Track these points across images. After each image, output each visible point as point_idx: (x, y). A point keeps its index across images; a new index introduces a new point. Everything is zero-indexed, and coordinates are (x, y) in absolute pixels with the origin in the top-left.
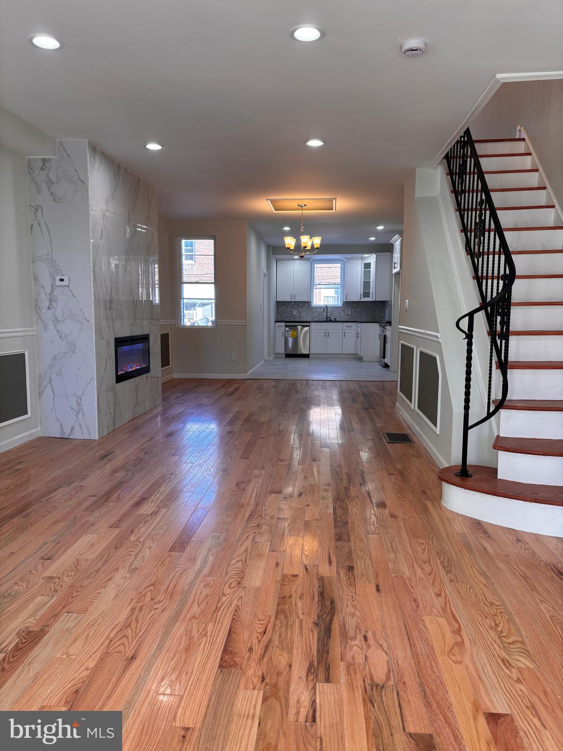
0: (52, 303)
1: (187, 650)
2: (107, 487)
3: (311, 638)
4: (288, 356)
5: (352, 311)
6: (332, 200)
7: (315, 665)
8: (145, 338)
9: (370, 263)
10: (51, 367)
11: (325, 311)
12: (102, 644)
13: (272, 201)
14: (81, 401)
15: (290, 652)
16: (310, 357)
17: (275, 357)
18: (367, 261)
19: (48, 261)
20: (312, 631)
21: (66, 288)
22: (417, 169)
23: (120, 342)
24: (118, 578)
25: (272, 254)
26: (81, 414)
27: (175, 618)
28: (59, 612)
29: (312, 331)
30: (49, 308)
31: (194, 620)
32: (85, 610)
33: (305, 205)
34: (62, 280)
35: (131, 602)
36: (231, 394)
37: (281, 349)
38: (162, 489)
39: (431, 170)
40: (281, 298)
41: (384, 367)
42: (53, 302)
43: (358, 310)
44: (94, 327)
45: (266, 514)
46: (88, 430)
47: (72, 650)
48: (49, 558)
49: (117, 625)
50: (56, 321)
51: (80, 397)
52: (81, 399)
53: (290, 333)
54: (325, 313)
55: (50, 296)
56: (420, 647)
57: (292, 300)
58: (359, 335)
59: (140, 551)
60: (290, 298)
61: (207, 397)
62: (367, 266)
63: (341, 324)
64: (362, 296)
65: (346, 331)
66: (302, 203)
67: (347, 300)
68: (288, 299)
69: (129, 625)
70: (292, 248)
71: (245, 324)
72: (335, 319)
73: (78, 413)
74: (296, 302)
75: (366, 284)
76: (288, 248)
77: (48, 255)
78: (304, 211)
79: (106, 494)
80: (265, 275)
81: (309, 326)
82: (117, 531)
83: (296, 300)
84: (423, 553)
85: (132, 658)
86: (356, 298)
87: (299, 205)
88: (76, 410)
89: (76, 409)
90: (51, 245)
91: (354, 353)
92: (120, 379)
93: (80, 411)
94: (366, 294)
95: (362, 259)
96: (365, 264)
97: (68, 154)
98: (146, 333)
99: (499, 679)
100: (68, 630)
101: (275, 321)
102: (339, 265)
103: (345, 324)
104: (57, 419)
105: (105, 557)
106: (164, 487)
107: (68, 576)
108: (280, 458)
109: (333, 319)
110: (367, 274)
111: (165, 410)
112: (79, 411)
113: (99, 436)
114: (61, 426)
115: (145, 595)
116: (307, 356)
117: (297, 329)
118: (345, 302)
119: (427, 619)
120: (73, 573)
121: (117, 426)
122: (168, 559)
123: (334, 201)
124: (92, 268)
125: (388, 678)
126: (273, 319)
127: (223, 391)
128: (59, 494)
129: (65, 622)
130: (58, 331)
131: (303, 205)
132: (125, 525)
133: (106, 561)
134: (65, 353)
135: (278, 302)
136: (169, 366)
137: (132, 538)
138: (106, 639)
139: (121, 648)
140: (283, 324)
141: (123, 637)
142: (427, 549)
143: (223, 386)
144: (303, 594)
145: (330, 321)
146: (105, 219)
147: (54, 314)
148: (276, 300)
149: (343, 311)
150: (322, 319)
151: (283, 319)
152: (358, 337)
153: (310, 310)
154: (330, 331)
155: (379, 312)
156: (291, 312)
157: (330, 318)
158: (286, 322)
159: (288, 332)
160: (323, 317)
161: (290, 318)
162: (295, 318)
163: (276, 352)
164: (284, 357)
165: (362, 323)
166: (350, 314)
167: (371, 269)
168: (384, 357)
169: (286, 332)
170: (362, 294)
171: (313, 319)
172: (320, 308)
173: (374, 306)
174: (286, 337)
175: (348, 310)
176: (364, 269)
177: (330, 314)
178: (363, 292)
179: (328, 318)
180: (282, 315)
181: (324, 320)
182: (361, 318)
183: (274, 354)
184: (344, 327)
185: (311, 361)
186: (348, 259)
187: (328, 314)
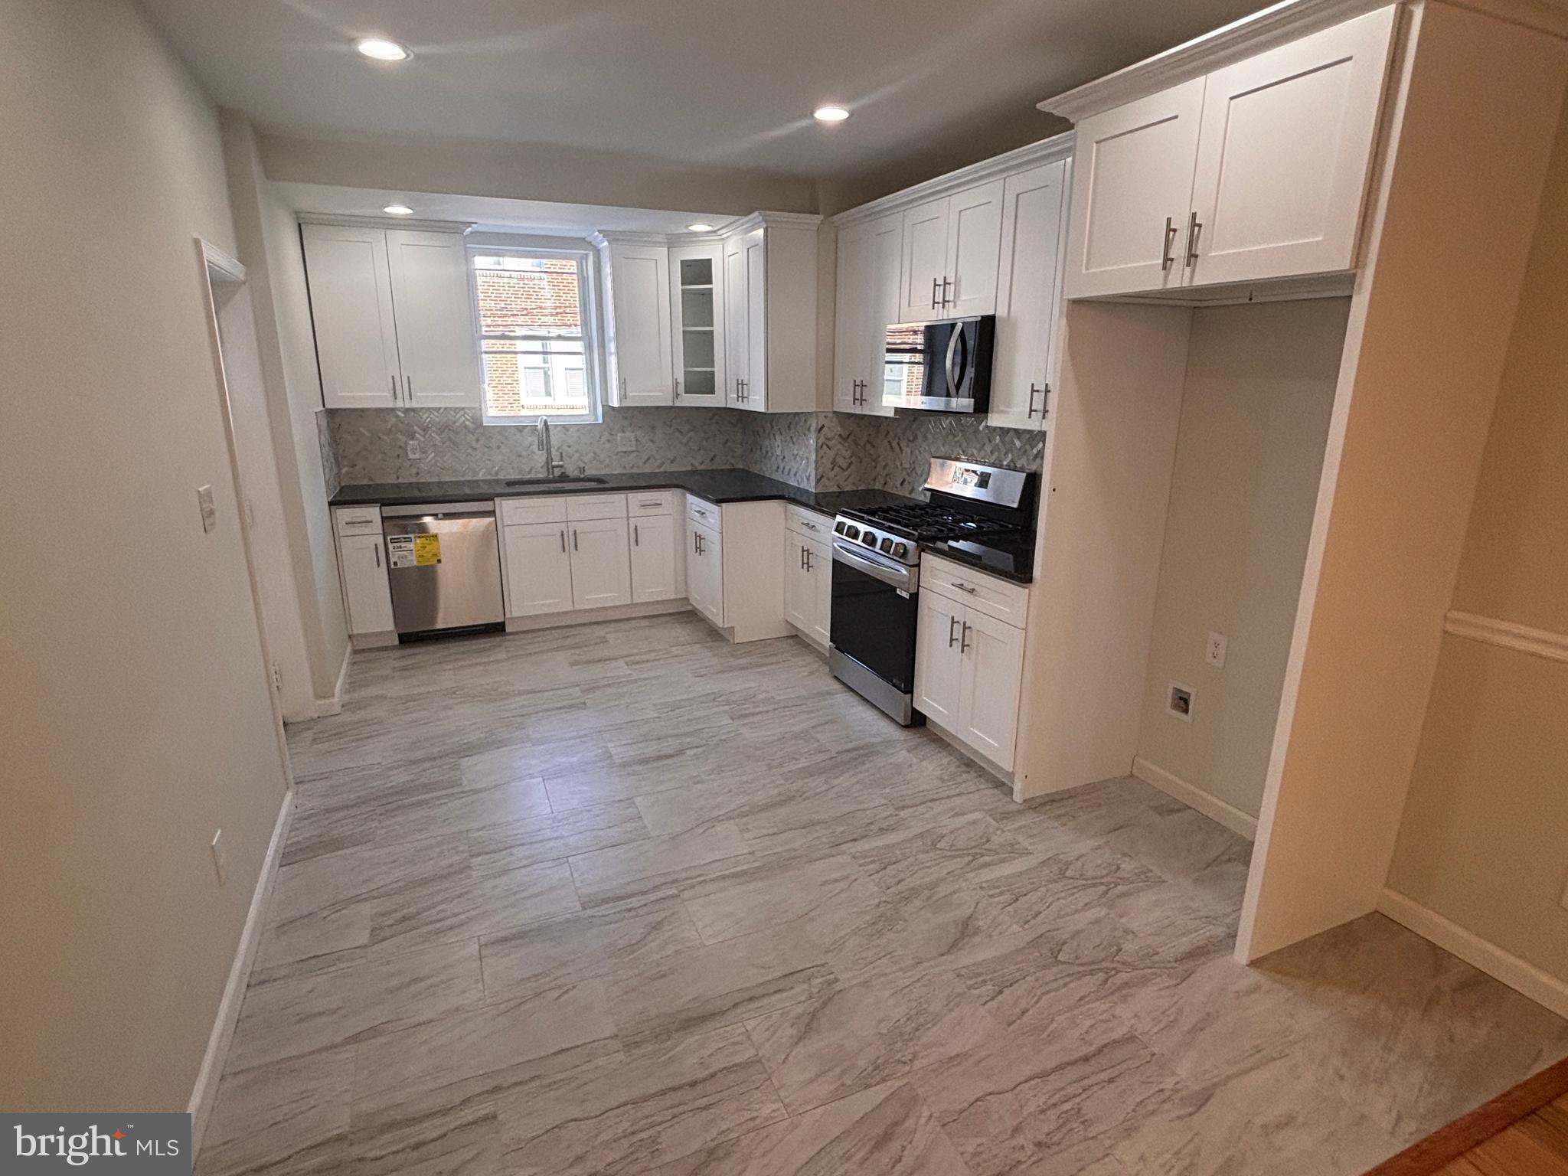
4: (409, 639)
5: (637, 440)
9: (708, 263)
11: (542, 442)
16: (508, 629)
18: (702, 250)
25: (256, 168)
29: (509, 535)
37: (378, 618)
40: (344, 398)
41: (906, 727)
43: (659, 436)
53: (411, 546)
54: (542, 452)
57: (400, 404)
58: (711, 545)
60: (388, 394)
62: (698, 272)
63: (618, 498)
64: (682, 389)
65: (640, 522)
67: (628, 403)
72: (583, 470)
74: (414, 410)
75: (698, 344)
80: (227, 283)
81: (492, 513)
83: (416, 405)
86: (660, 394)
91: (673, 597)
94: (699, 381)
95: (672, 241)
96: (682, 261)
101: (331, 504)
102: (572, 266)
103: (637, 498)
109: (572, 471)
110: (698, 304)
116: (496, 631)
118: (619, 409)
126: (314, 493)
135: (331, 413)
140: (373, 513)
148: (324, 406)
149: (608, 441)
150: (530, 472)
151: (365, 482)
152: (699, 549)
153: (478, 440)
154: (580, 527)
155: (727, 441)
156: (400, 447)
157: (561, 466)
158: (384, 503)
159: (398, 544)
160: (535, 466)
161: (398, 478)
162: (418, 474)
163: (355, 632)
164: (394, 648)
165: (724, 505)
166: (630, 449)
167: (716, 286)
168: (909, 689)
169: (391, 546)
170: (681, 380)
171: (497, 474)
172: (521, 431)
173: (711, 419)
174: (392, 566)
175: (626, 440)
176: (682, 284)
177: (561, 453)
178: (686, 373)
179: (553, 467)
180: (361, 464)
181: (541, 475)
182: (672, 462)
183: (345, 647)
184: (635, 509)
185: (511, 641)
186: (617, 240)
187: (554, 452)
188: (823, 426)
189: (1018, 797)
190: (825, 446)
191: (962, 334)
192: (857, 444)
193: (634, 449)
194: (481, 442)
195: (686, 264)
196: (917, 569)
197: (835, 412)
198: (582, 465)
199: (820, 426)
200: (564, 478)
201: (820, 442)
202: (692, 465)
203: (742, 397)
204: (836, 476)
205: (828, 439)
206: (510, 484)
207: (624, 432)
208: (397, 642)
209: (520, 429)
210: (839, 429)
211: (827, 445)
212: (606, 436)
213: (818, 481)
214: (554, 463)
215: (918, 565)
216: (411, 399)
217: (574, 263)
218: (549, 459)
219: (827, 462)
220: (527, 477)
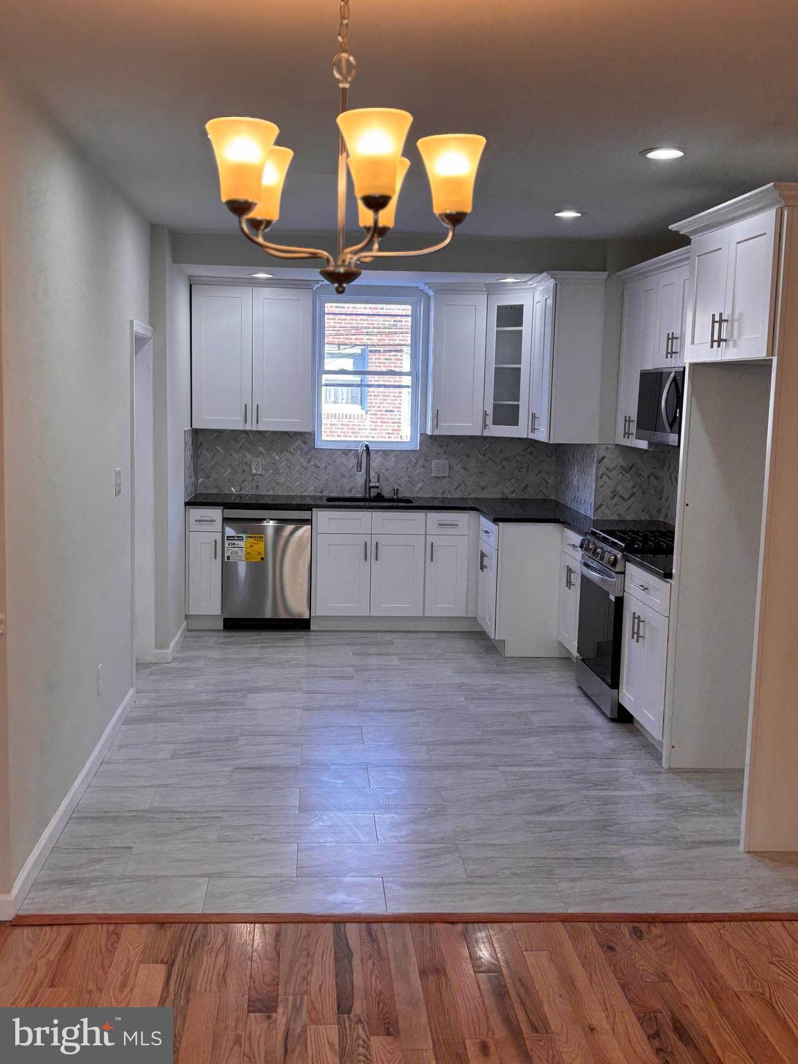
4: (233, 625)
5: (450, 467)
9: (520, 308)
11: (362, 464)
16: (313, 627)
17: (189, 630)
18: (510, 300)
29: (321, 542)
37: (209, 603)
40: (206, 421)
41: (613, 720)
43: (470, 463)
53: (241, 544)
54: (362, 469)
57: (248, 427)
58: (490, 562)
60: (241, 419)
62: (511, 316)
63: (419, 516)
64: (490, 420)
65: (437, 541)
67: (437, 433)
68: (231, 421)
70: (268, 205)
72: (396, 492)
74: (260, 432)
75: (507, 379)
76: (240, 207)
80: (139, 341)
81: (308, 522)
83: (261, 428)
86: (469, 427)
94: (506, 414)
95: (491, 290)
101: (187, 504)
102: (407, 309)
103: (435, 517)
109: (387, 493)
110: (509, 344)
116: (301, 625)
117: (262, 531)
118: (431, 437)
126: (177, 494)
135: (196, 433)
140: (216, 514)
148: (191, 427)
149: (423, 467)
150: (351, 491)
151: (215, 491)
152: (482, 567)
153: (309, 460)
154: (382, 540)
155: (541, 471)
156: (246, 463)
157: (378, 487)
158: (227, 506)
159: (233, 542)
160: (356, 485)
161: (241, 490)
162: (257, 487)
163: (191, 613)
164: (218, 631)
165: (501, 524)
166: (444, 475)
167: (526, 328)
168: (615, 684)
169: (227, 543)
170: (490, 411)
171: (322, 492)
172: (347, 455)
173: (525, 450)
174: (226, 560)
175: (439, 466)
176: (497, 327)
177: (379, 475)
178: (495, 406)
179: (370, 487)
180: (214, 476)
181: (360, 495)
182: (483, 489)
183: (182, 623)
184: (432, 528)
185: (312, 636)
186: (442, 290)
187: (372, 474)
188: (604, 457)
189: (665, 765)
190: (605, 476)
191: (675, 379)
192: (639, 475)
193: (446, 474)
194: (312, 463)
195: (501, 309)
196: (623, 575)
197: (616, 445)
198: (398, 487)
199: (601, 456)
200: (379, 497)
201: (600, 472)
202: (502, 493)
203: (533, 430)
204: (616, 505)
205: (608, 469)
206: (329, 500)
207: (438, 459)
208: (221, 627)
209: (346, 452)
210: (621, 460)
211: (608, 476)
212: (421, 462)
213: (596, 510)
214: (371, 484)
215: (624, 573)
216: (257, 423)
217: (410, 307)
218: (368, 480)
219: (607, 491)
220: (347, 495)
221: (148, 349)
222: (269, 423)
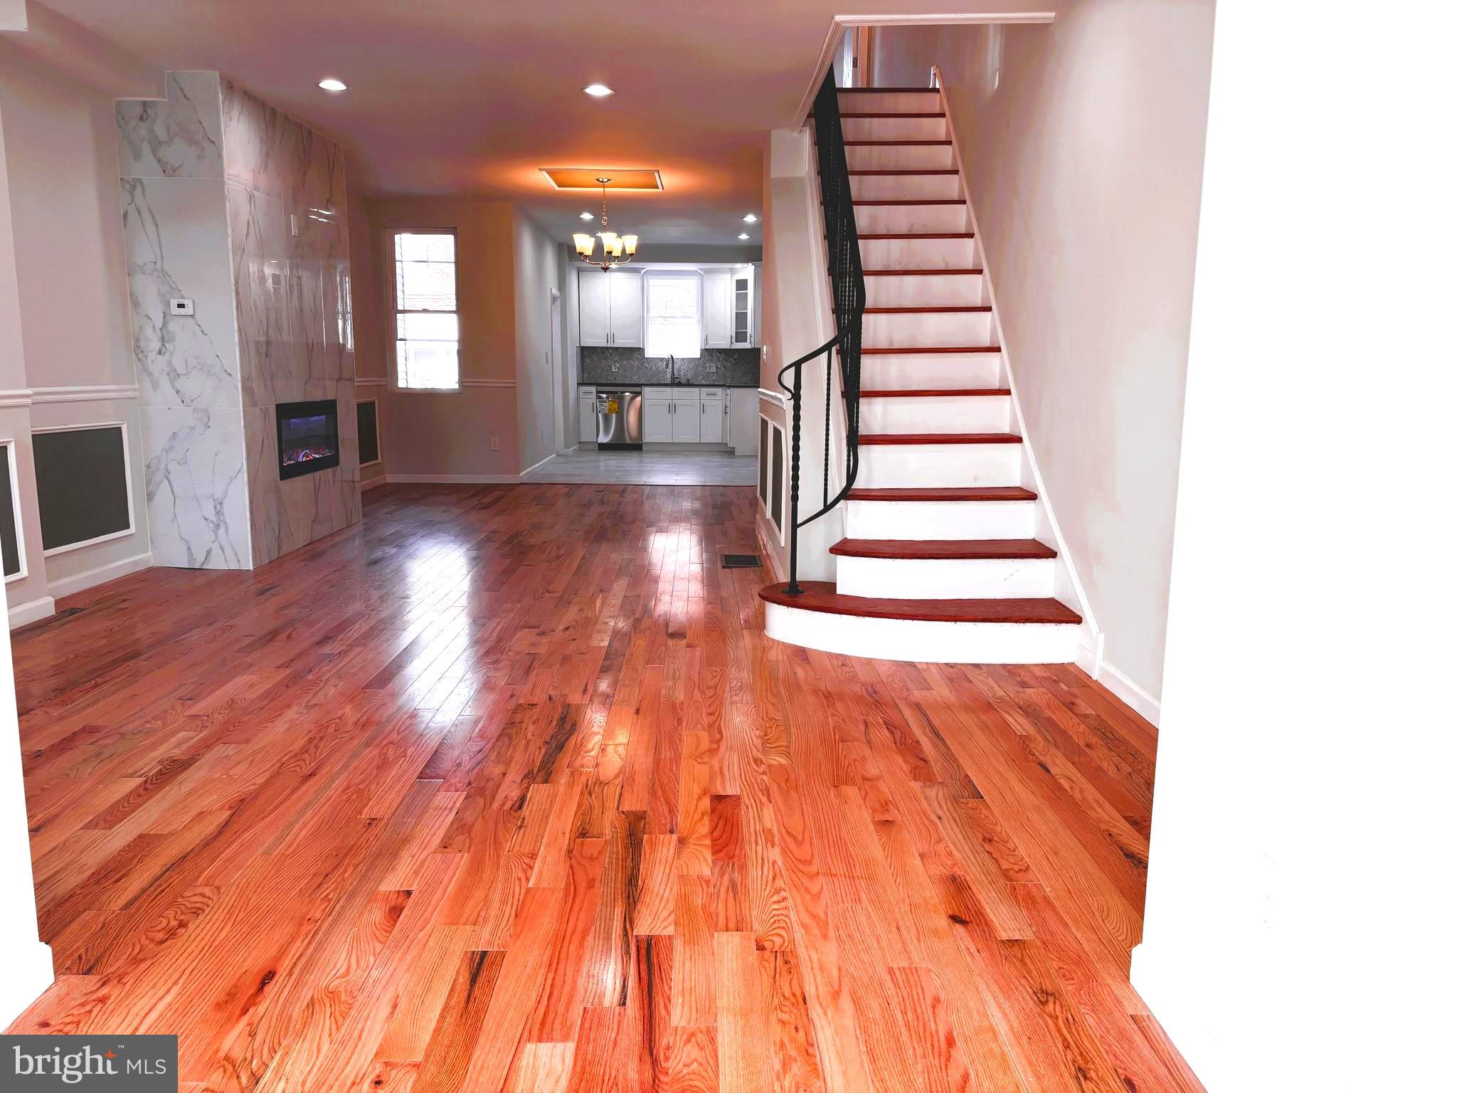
0: (167, 345)
1: (379, 768)
2: (272, 625)
3: (537, 752)
4: (602, 447)
5: (717, 367)
6: (651, 173)
7: (535, 772)
8: (328, 408)
9: (746, 281)
10: (168, 450)
11: (670, 365)
12: (273, 766)
13: (551, 173)
14: (222, 508)
15: (508, 764)
16: (643, 448)
17: (580, 449)
18: (740, 276)
19: (156, 273)
20: (540, 748)
21: (190, 319)
22: (773, 132)
23: (285, 412)
24: (291, 714)
25: (567, 257)
26: (222, 530)
27: (367, 745)
28: (212, 744)
29: (646, 403)
30: (160, 353)
31: (391, 745)
32: (248, 741)
33: (609, 180)
34: (181, 306)
35: (307, 734)
36: (487, 507)
37: (590, 435)
38: (357, 626)
39: (796, 135)
40: (588, 342)
42: (168, 342)
43: (728, 365)
44: (240, 385)
45: (509, 650)
46: (236, 554)
47: (231, 773)
48: (192, 699)
49: (291, 751)
50: (174, 375)
51: (220, 501)
52: (221, 504)
53: (606, 404)
54: (669, 370)
55: (162, 334)
56: (666, 754)
57: (609, 345)
58: (728, 410)
59: (321, 689)
60: (605, 340)
61: (444, 511)
62: (742, 284)
63: (696, 390)
64: (733, 340)
65: (707, 403)
66: (604, 177)
67: (708, 347)
68: (602, 343)
69: (307, 751)
70: (589, 252)
71: (514, 385)
72: (687, 380)
73: (218, 526)
74: (615, 349)
75: (741, 318)
76: (581, 254)
77: (155, 263)
78: (606, 189)
79: (269, 634)
80: (554, 299)
81: (640, 393)
82: (288, 671)
83: (616, 345)
84: (712, 679)
85: (311, 775)
86: (724, 343)
87: (598, 180)
88: (213, 522)
89: (215, 520)
90: (160, 247)
91: (719, 441)
92: (287, 473)
93: (221, 523)
94: (741, 336)
95: (732, 271)
96: (737, 281)
97: (185, 96)
98: (330, 397)
99: (743, 773)
100: (227, 757)
101: (578, 384)
102: (693, 282)
103: (705, 390)
104: (182, 538)
105: (270, 696)
106: (360, 624)
107: (219, 714)
108: (550, 589)
109: (684, 382)
110: (741, 299)
111: (367, 529)
112: (219, 523)
113: (254, 565)
114: (189, 549)
115: (328, 727)
116: (637, 446)
118: (706, 349)
119: (684, 733)
120: (227, 711)
121: (285, 550)
122: (361, 696)
123: (656, 174)
124: (234, 288)
125: (617, 776)
126: (573, 380)
127: (474, 502)
128: (195, 635)
129: (219, 751)
130: (178, 392)
131: (605, 180)
132: (298, 665)
133: (272, 700)
134: (192, 428)
135: (583, 349)
136: (376, 462)
137: (310, 677)
138: (277, 762)
139: (298, 769)
140: (593, 389)
141: (299, 760)
142: (718, 677)
143: (475, 495)
144: (538, 720)
145: (680, 385)
146: (252, 204)
147: (169, 363)
148: (580, 345)
149: (702, 367)
150: (664, 378)
151: (592, 382)
152: (726, 413)
153: (641, 363)
154: (678, 403)
156: (609, 366)
157: (678, 376)
158: (600, 385)
159: (602, 403)
160: (666, 375)
161: (606, 377)
162: (615, 376)
163: (582, 440)
164: (596, 450)
165: (732, 389)
167: (749, 291)
169: (598, 404)
170: (734, 335)
171: (648, 379)
174: (598, 412)
175: (710, 366)
176: (737, 291)
177: (679, 371)
178: (736, 333)
179: (674, 376)
180: (592, 373)
181: (668, 380)
182: (734, 379)
184: (704, 396)
185: (644, 455)
186: (708, 272)
187: (675, 371)
193: (715, 370)
194: (642, 365)
195: (738, 281)
198: (689, 375)
200: (678, 381)
206: (652, 383)
207: (711, 362)
208: (597, 448)
209: (662, 360)
212: (702, 364)
216: (614, 343)
218: (673, 374)
220: (662, 380)
221: (558, 303)
222: (620, 343)
